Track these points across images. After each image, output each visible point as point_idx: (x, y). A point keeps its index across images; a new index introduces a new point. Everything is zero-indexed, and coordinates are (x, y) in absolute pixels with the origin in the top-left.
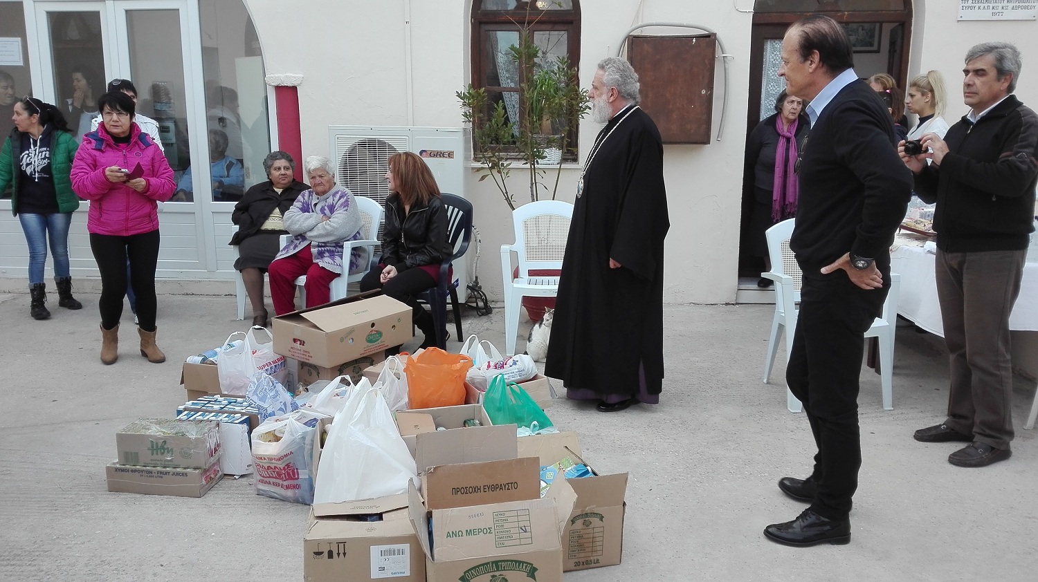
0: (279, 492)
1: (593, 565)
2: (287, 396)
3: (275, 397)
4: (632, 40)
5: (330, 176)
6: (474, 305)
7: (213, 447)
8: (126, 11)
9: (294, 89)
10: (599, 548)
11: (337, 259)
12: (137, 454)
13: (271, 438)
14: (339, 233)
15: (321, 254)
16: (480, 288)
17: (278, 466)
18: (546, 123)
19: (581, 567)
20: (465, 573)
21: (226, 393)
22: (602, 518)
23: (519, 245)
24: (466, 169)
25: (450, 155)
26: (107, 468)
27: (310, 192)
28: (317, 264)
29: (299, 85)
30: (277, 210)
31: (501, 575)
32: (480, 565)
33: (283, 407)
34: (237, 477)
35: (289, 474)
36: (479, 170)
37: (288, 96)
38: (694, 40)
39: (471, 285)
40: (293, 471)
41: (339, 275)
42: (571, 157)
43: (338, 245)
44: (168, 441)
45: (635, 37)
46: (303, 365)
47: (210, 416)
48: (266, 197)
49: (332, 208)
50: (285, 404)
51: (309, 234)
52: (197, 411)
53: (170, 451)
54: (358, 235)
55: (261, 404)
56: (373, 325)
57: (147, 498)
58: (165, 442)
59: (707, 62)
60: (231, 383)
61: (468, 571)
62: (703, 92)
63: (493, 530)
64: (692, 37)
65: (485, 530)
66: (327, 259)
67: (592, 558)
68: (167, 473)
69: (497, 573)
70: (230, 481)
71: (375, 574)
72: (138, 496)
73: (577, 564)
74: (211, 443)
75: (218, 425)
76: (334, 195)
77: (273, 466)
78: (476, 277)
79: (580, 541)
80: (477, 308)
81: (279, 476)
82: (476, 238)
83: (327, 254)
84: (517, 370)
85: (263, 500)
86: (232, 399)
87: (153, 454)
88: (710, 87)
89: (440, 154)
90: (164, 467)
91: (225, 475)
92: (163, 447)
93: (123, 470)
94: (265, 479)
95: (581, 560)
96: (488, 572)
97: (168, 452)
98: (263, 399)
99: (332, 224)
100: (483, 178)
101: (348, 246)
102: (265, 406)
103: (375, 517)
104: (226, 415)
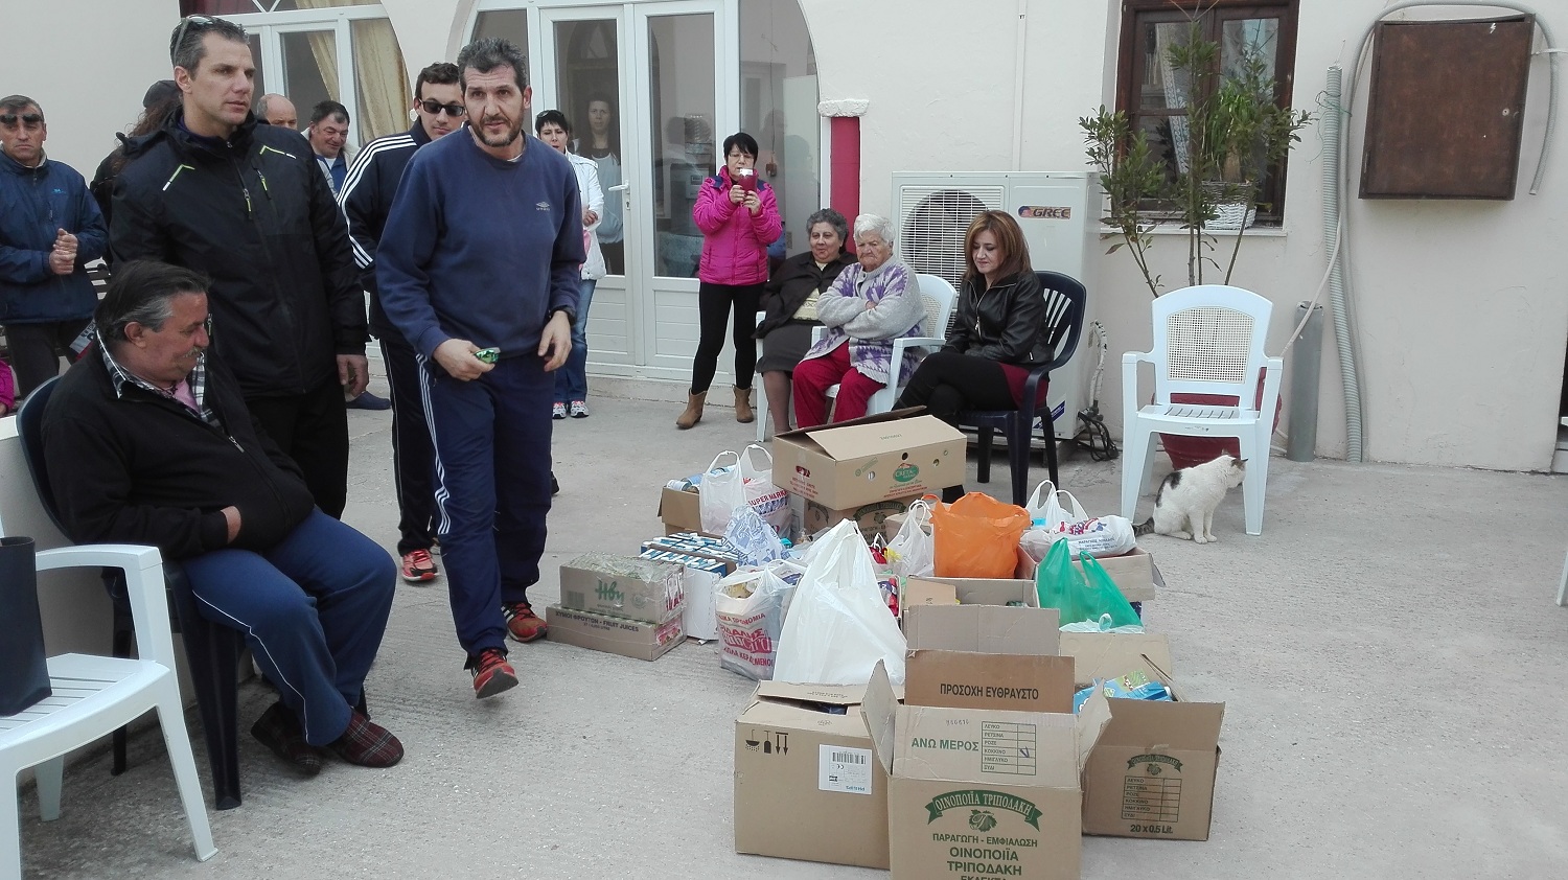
0: (748, 668)
1: (1160, 834)
2: (777, 543)
3: (760, 542)
4: (1382, 29)
5: (886, 245)
6: (1088, 443)
7: (673, 598)
8: (649, 17)
9: (856, 120)
10: (1171, 810)
11: (883, 362)
12: (582, 595)
13: (742, 593)
14: (887, 327)
15: (861, 355)
16: (1101, 418)
17: (746, 631)
18: (1233, 162)
19: (1141, 834)
20: (934, 799)
21: (707, 531)
22: (1178, 766)
23: (1159, 355)
24: (1089, 236)
25: (1065, 213)
26: (547, 609)
27: (856, 267)
28: (855, 368)
29: (862, 114)
30: (817, 292)
31: (986, 812)
32: (957, 793)
33: (770, 557)
34: (702, 642)
35: (759, 644)
36: (1107, 236)
37: (847, 129)
38: (1493, 26)
39: (1085, 413)
40: (765, 642)
41: (883, 386)
42: (1271, 218)
43: (886, 344)
44: (618, 583)
45: (1388, 24)
46: (810, 504)
47: (678, 559)
48: (804, 273)
49: (881, 292)
50: (773, 553)
51: (847, 327)
52: (664, 550)
53: (621, 596)
54: (916, 330)
55: (741, 548)
56: (905, 456)
57: (590, 654)
58: (615, 583)
59: (1515, 61)
60: (714, 519)
61: (938, 798)
62: (1506, 112)
63: (979, 746)
64: (1489, 22)
65: (968, 745)
66: (869, 363)
67: (1160, 824)
68: (615, 624)
69: (981, 809)
70: (694, 646)
71: (824, 784)
72: (580, 650)
73: (1135, 828)
74: (671, 592)
75: (682, 570)
76: (886, 273)
77: (739, 629)
78: (1096, 402)
79: (1142, 795)
80: (1092, 449)
81: (747, 645)
82: (1099, 341)
83: (870, 355)
84: (1101, 538)
85: (727, 674)
86: (711, 540)
87: (600, 598)
88: (1519, 104)
89: (1049, 213)
90: (613, 616)
91: (688, 637)
92: (612, 590)
93: (565, 615)
94: (732, 648)
95: (1142, 823)
96: (968, 805)
97: (618, 597)
98: (744, 542)
99: (878, 313)
100: (1113, 249)
101: (900, 344)
102: (745, 552)
103: (839, 710)
104: (698, 558)
